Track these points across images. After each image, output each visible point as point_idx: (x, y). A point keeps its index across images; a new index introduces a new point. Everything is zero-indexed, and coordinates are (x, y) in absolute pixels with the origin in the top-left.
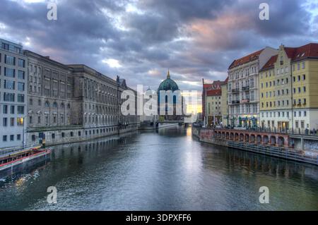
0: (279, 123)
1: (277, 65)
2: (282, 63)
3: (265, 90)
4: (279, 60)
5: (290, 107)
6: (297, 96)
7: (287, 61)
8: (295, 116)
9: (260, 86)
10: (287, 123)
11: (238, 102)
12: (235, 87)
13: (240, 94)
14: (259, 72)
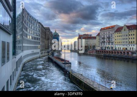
0: (123, 48)
1: (123, 31)
2: (125, 30)
3: (117, 38)
4: (124, 29)
5: (128, 43)
6: (130, 40)
7: (127, 30)
8: (130, 46)
9: (115, 37)
10: (126, 48)
11: (105, 41)
12: (103, 37)
13: (105, 39)
14: (115, 32)
